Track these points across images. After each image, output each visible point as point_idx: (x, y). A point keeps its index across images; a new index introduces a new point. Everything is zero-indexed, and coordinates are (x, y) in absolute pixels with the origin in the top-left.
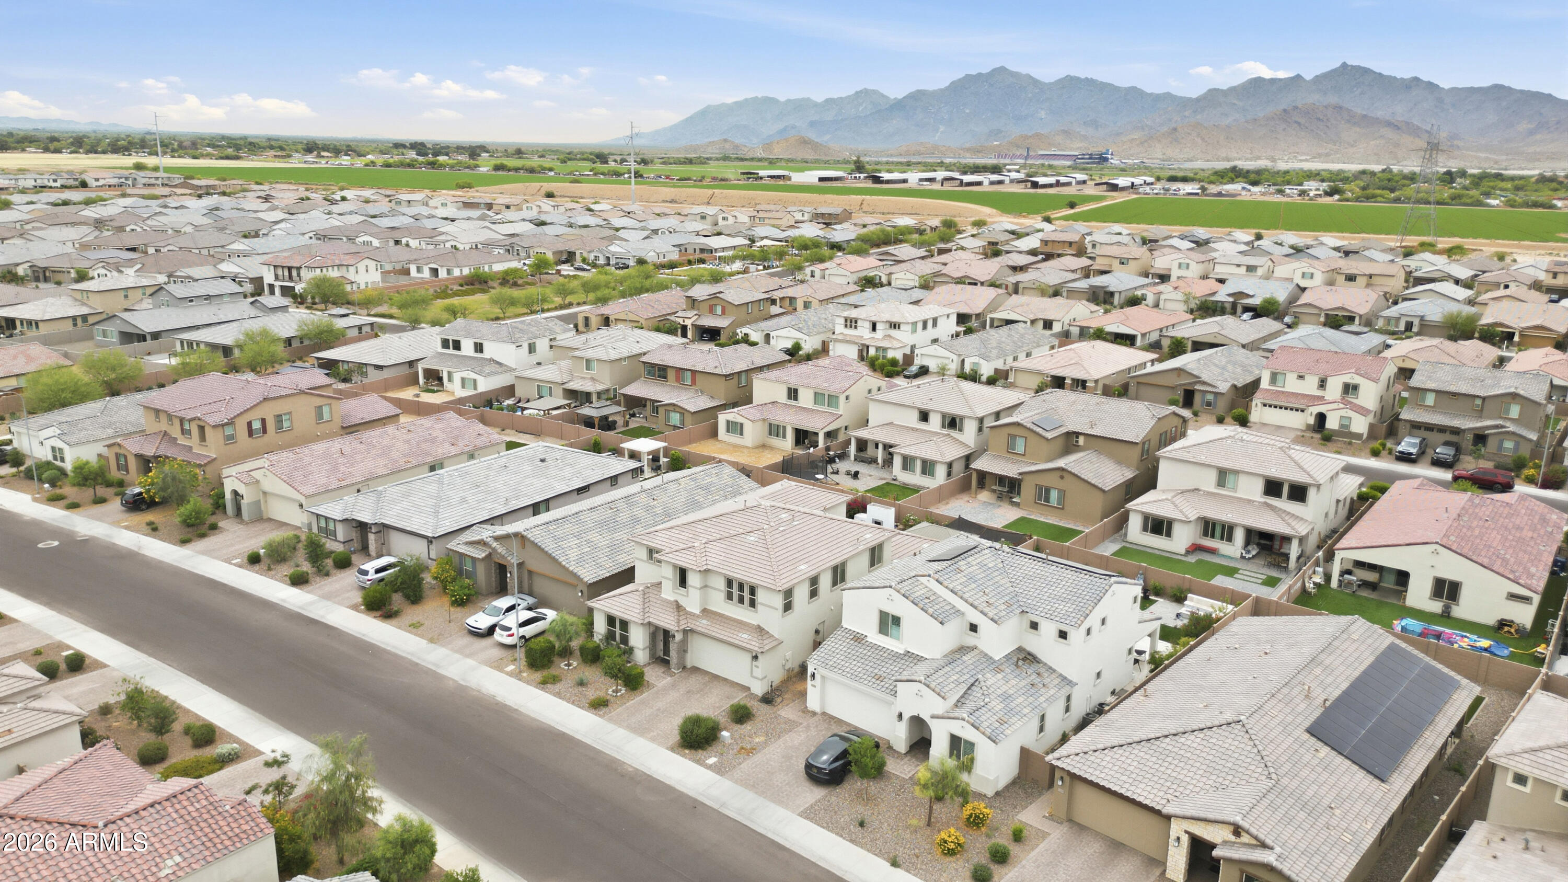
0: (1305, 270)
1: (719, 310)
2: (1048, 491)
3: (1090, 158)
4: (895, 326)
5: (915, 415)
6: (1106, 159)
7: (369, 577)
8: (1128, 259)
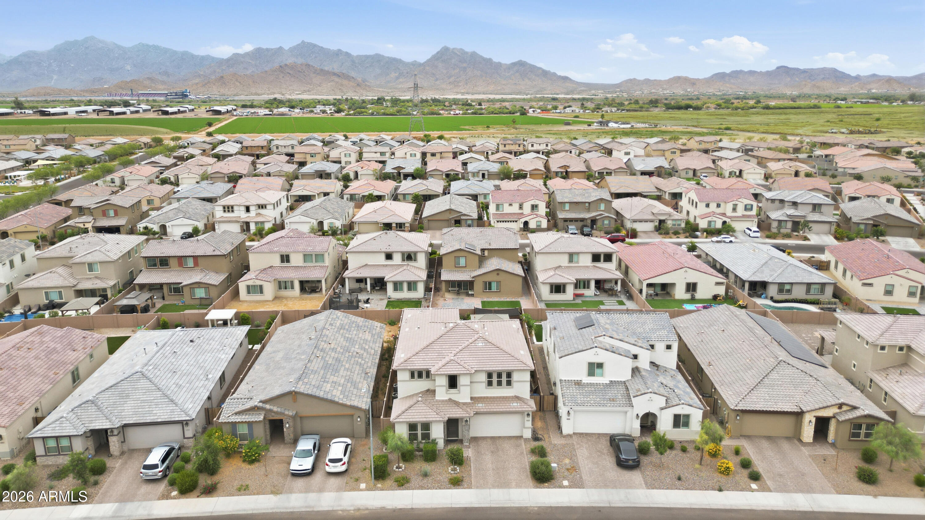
0: (412, 152)
1: (112, 213)
2: (490, 283)
3: (176, 95)
4: (262, 207)
5: (383, 256)
6: (187, 96)
7: (160, 469)
8: (315, 154)
